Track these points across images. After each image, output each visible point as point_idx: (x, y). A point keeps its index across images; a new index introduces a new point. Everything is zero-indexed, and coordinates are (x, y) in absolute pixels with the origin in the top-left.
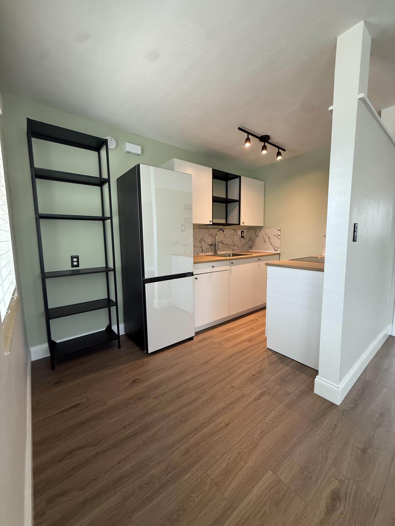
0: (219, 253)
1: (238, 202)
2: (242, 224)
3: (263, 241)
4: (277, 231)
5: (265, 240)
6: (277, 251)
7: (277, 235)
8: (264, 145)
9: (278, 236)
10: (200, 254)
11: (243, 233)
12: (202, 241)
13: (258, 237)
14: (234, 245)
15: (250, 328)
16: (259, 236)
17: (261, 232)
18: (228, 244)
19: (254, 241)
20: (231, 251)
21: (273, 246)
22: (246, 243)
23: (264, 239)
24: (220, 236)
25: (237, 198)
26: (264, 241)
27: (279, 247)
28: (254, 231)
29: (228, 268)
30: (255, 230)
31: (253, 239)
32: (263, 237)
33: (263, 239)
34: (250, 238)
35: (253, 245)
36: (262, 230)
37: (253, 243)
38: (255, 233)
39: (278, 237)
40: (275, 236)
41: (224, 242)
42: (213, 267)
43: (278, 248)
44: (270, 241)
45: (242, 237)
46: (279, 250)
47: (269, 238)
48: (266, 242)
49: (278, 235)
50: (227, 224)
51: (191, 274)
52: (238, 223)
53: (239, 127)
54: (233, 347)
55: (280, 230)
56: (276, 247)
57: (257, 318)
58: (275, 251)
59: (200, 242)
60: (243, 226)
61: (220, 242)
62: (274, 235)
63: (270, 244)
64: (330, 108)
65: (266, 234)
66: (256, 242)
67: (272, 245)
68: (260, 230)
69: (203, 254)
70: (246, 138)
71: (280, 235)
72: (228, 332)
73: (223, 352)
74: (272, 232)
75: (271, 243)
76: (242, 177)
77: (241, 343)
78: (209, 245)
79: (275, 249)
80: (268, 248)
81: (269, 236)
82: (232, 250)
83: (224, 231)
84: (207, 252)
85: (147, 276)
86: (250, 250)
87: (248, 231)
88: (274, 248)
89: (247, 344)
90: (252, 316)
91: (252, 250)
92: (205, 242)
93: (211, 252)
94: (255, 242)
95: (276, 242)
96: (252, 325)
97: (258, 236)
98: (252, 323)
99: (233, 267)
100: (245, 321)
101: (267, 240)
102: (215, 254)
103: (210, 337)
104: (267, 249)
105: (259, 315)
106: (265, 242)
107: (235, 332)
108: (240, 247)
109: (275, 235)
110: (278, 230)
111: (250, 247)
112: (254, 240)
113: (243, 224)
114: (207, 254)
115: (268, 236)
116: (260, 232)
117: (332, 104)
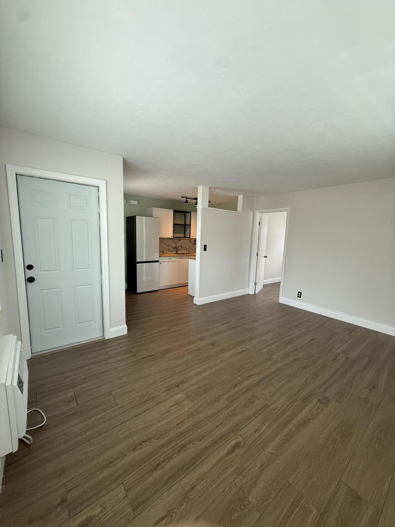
0: (179, 252)
1: (189, 226)
2: (191, 238)
10: (168, 253)
11: (195, 242)
12: (169, 246)
14: (189, 248)
18: (185, 248)
24: (179, 243)
25: (189, 224)
29: (178, 260)
41: (183, 247)
42: (170, 259)
45: (195, 244)
50: (185, 237)
51: (158, 261)
52: (189, 237)
59: (168, 246)
60: (192, 238)
61: (180, 246)
69: (170, 253)
76: (192, 212)
78: (174, 248)
82: (188, 251)
83: (182, 241)
84: (172, 252)
85: (138, 260)
92: (171, 246)
93: (175, 252)
99: (181, 260)
102: (177, 253)
114: (172, 253)
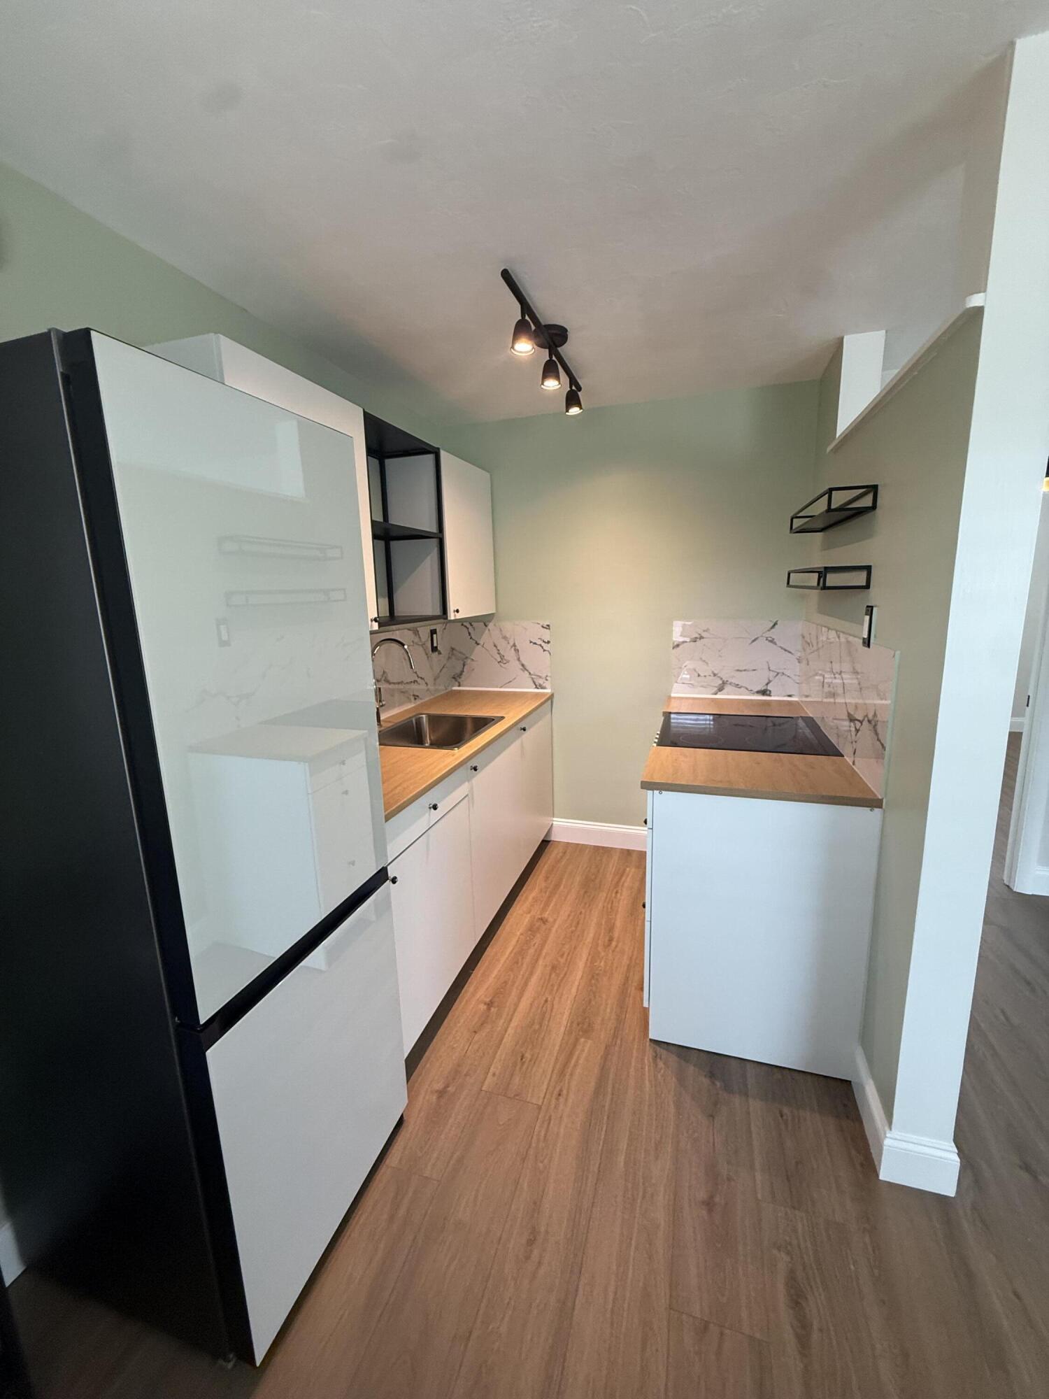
1: (435, 542)
2: (452, 615)
3: (496, 660)
4: (542, 629)
5: (502, 657)
6: (544, 688)
7: (539, 642)
8: (548, 359)
9: (543, 644)
11: (435, 636)
13: (479, 646)
14: (416, 679)
15: (546, 966)
16: (481, 643)
17: (489, 630)
18: (400, 681)
19: (467, 658)
20: (410, 701)
21: (530, 673)
22: (443, 667)
23: (499, 654)
25: (431, 527)
26: (499, 660)
27: (547, 676)
28: (466, 626)
30: (468, 625)
31: (461, 653)
32: (495, 646)
33: (496, 652)
34: (453, 649)
35: (463, 671)
36: (491, 626)
37: (464, 665)
38: (469, 634)
39: (542, 647)
40: (535, 643)
41: (389, 677)
42: (431, 807)
43: (547, 680)
44: (519, 659)
45: (434, 649)
46: (547, 684)
47: (517, 651)
48: (508, 662)
49: (544, 642)
52: (438, 612)
53: (507, 268)
54: (561, 1090)
55: (548, 626)
56: (540, 677)
57: (536, 912)
58: (537, 688)
60: (448, 619)
61: (379, 677)
62: (531, 642)
63: (521, 667)
64: (976, 301)
65: (505, 638)
66: (472, 660)
67: (527, 671)
68: (486, 626)
70: (517, 321)
71: (548, 642)
72: (499, 1015)
73: (546, 1135)
74: (523, 631)
75: (523, 665)
76: (441, 453)
77: (571, 1054)
79: (535, 680)
80: (515, 679)
81: (514, 645)
82: (412, 698)
83: (403, 645)
86: (453, 686)
87: (445, 629)
88: (532, 678)
89: (588, 1051)
90: (520, 912)
91: (459, 686)
94: (469, 661)
95: (537, 660)
96: (545, 951)
97: (478, 644)
98: (537, 940)
100: (514, 942)
101: (510, 655)
103: (456, 1072)
104: (510, 682)
105: (535, 900)
106: (502, 660)
107: (516, 1005)
108: (430, 679)
109: (534, 641)
110: (543, 627)
111: (454, 678)
112: (467, 655)
113: (455, 616)
115: (512, 644)
116: (485, 630)
117: (981, 287)
